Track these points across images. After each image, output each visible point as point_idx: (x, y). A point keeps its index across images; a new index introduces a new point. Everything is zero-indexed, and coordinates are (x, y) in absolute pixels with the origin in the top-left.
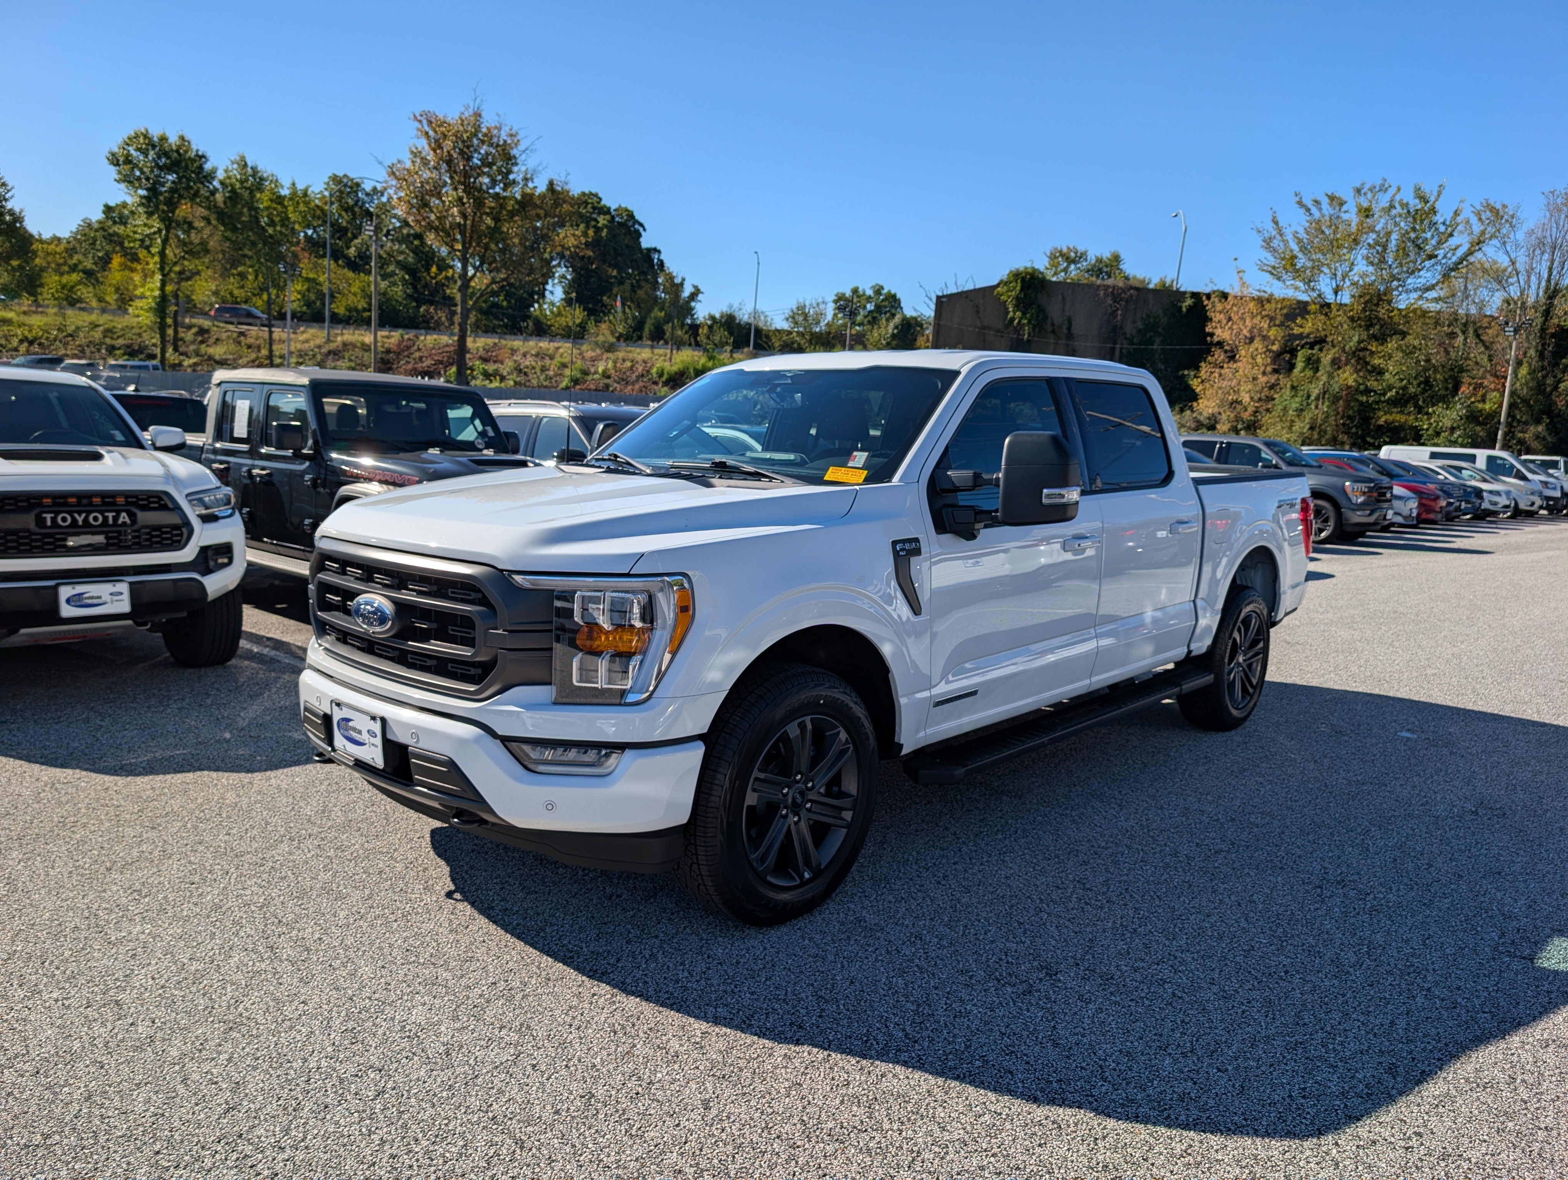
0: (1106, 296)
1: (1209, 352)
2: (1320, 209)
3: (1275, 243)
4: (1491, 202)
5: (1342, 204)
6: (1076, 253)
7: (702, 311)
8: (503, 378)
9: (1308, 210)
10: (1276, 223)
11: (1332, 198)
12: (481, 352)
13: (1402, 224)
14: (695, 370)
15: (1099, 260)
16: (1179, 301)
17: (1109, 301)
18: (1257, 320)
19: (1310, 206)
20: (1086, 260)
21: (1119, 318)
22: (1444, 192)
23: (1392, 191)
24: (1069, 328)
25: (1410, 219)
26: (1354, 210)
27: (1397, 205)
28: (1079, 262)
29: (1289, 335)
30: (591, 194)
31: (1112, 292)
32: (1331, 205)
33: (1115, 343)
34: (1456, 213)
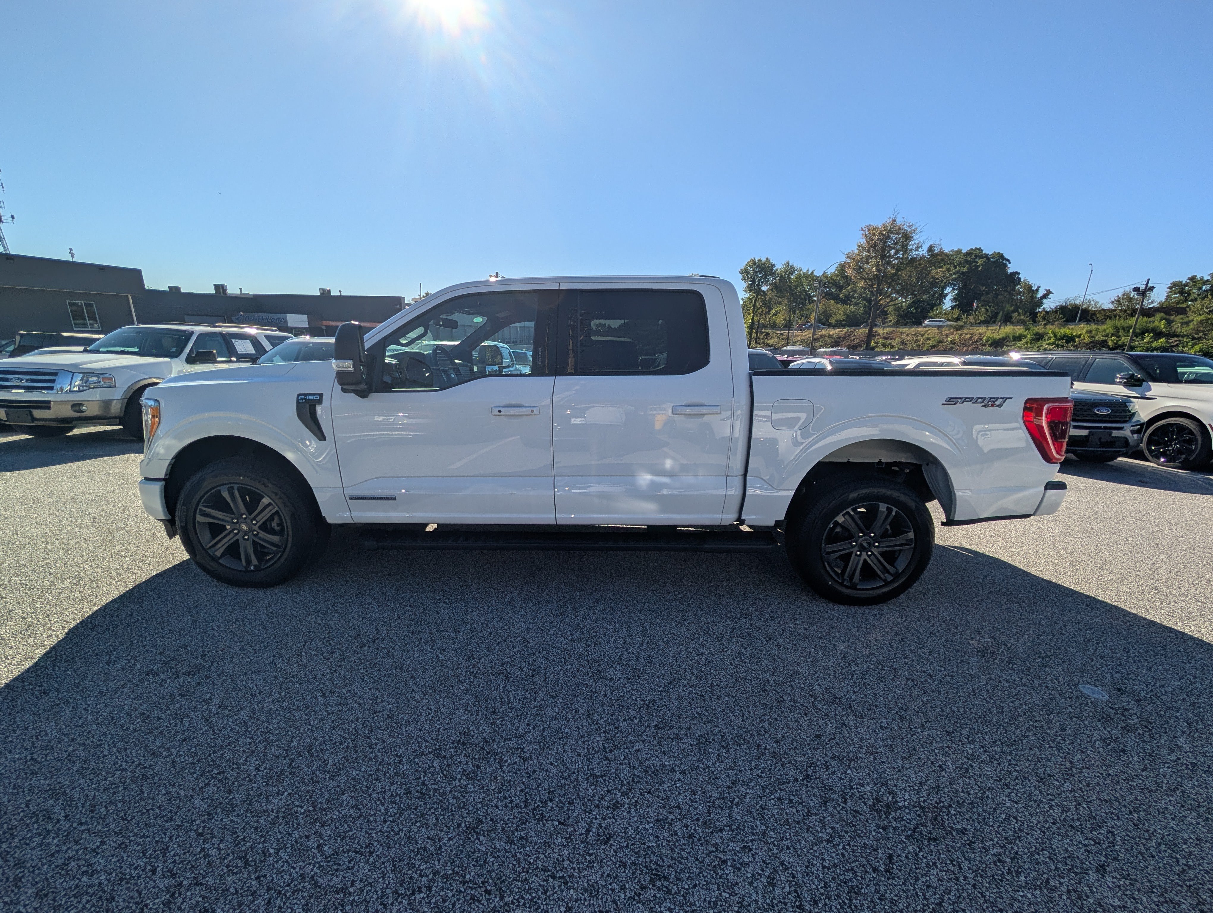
7: (1049, 305)
8: (892, 347)
12: (885, 335)
14: (1014, 336)
30: (976, 248)
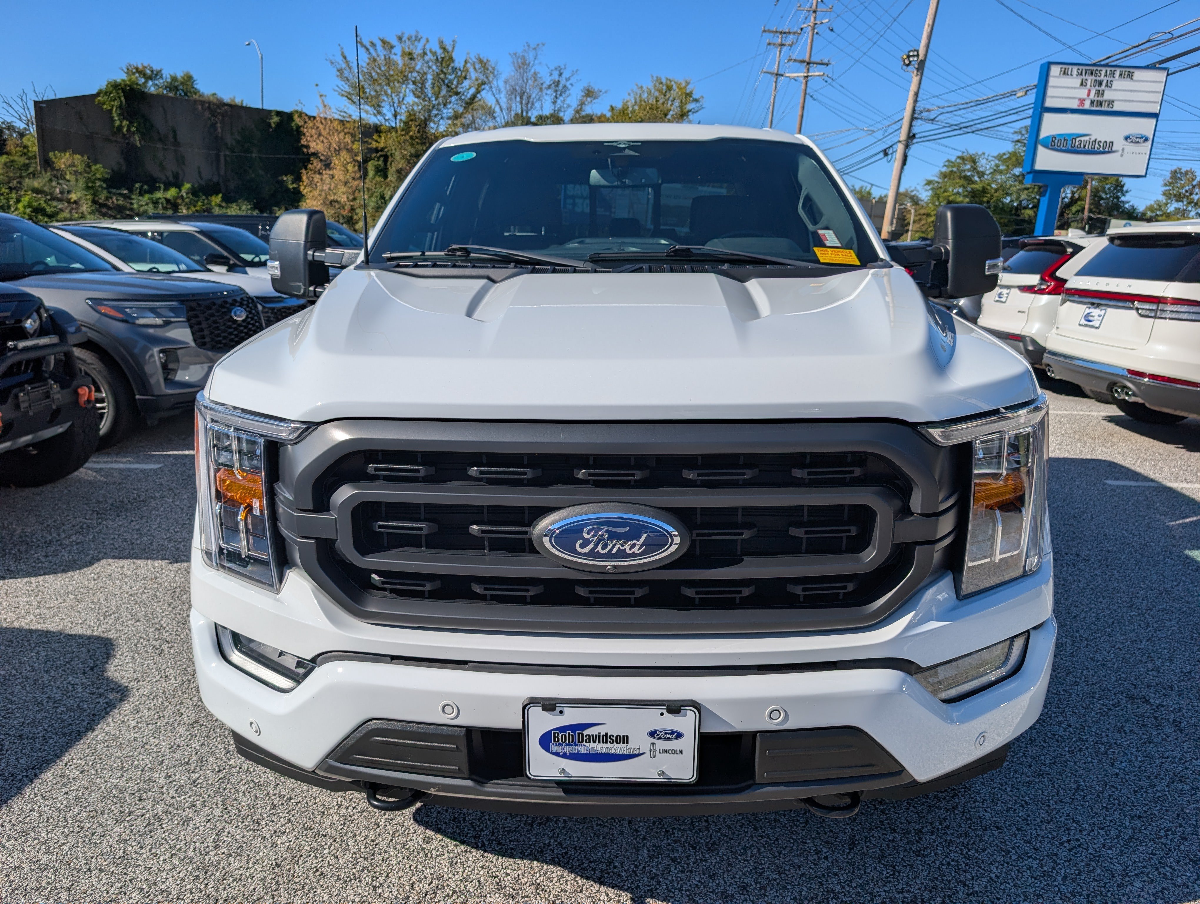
0: (204, 110)
1: (309, 161)
2: (376, 50)
3: (346, 73)
4: (481, 57)
5: (392, 47)
6: (152, 71)
9: (368, 50)
10: (345, 58)
11: (384, 42)
13: (434, 67)
15: (174, 79)
16: (267, 118)
17: (207, 114)
18: (341, 135)
19: (369, 47)
20: (162, 77)
21: (219, 130)
22: (457, 46)
23: (423, 41)
24: (175, 136)
25: (439, 64)
26: (399, 53)
27: (428, 52)
28: (155, 79)
29: (368, 149)
31: (209, 108)
32: (384, 47)
33: (219, 150)
34: (466, 62)
